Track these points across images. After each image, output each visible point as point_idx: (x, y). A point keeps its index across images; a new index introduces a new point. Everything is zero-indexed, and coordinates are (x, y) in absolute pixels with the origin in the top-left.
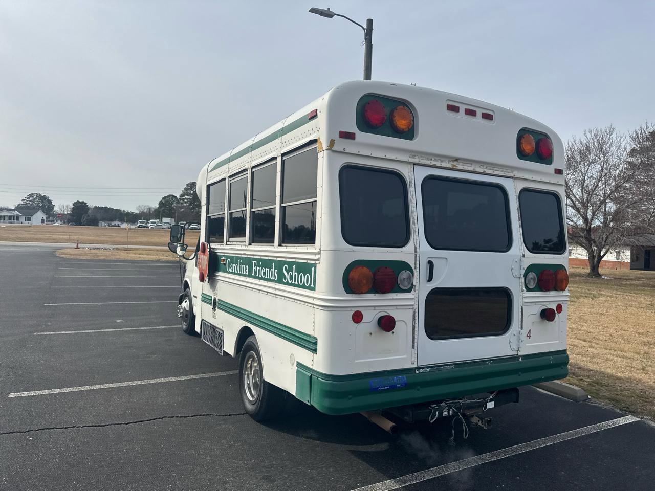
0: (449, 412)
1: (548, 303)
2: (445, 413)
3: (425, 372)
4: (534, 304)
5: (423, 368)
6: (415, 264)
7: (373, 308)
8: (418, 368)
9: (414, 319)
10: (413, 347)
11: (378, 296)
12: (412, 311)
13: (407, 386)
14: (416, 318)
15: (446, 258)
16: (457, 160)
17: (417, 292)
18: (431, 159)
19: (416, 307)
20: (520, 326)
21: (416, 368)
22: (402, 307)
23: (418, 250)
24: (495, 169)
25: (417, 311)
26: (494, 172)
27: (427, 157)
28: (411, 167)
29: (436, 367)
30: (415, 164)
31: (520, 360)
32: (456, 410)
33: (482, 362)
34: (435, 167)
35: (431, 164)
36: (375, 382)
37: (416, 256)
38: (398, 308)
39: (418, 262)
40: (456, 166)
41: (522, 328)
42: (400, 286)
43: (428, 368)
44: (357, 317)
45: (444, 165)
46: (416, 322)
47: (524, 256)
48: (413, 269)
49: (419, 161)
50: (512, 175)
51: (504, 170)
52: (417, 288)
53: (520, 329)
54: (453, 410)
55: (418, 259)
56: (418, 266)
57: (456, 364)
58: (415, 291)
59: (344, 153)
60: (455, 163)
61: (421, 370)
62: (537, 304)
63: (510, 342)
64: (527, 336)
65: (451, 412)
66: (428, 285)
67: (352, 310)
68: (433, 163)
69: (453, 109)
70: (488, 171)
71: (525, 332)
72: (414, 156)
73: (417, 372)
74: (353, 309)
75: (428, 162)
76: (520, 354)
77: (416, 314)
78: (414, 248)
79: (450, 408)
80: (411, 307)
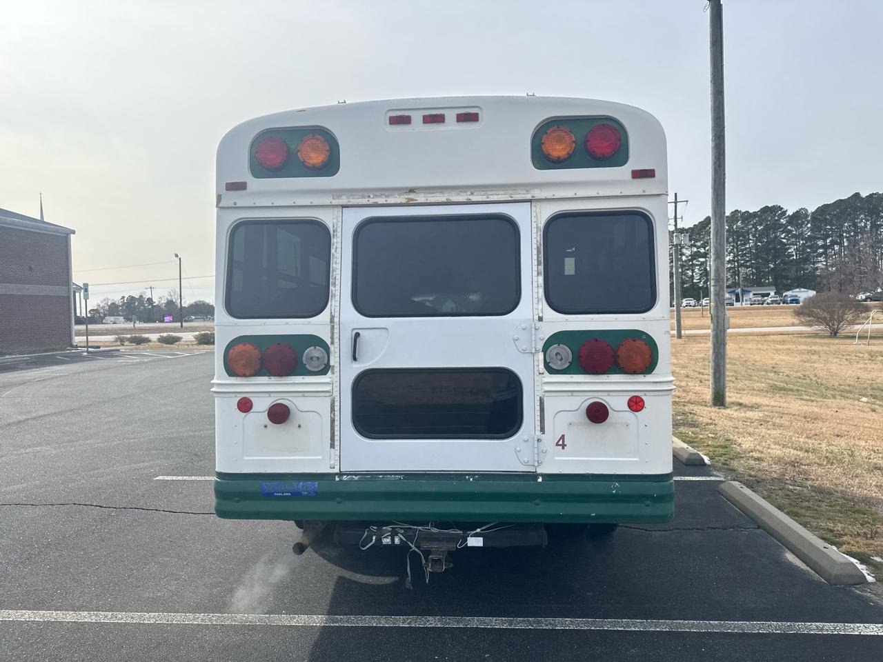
0: (393, 540)
1: (606, 394)
2: (386, 541)
3: (351, 481)
4: (570, 394)
5: (348, 475)
6: (332, 338)
7: (267, 395)
8: (341, 474)
9: (333, 410)
10: (332, 446)
11: (274, 380)
12: (328, 400)
13: (318, 496)
14: (337, 408)
15: (386, 329)
16: (412, 190)
17: (337, 374)
18: (369, 196)
19: (336, 394)
20: (538, 428)
21: (336, 474)
22: (312, 394)
23: (336, 320)
24: (490, 193)
25: (337, 399)
26: (488, 198)
27: (361, 194)
28: (337, 212)
29: (373, 476)
30: (343, 206)
31: (540, 480)
32: (404, 539)
33: (459, 476)
34: (376, 205)
35: (370, 203)
36: (268, 486)
37: (333, 328)
38: (306, 394)
39: (336, 336)
40: (414, 200)
41: (542, 430)
42: (307, 366)
43: (356, 475)
44: (245, 405)
45: (391, 200)
46: (337, 413)
47: (540, 319)
48: (329, 344)
49: (349, 202)
50: (529, 197)
51: (510, 192)
52: (337, 369)
53: (538, 433)
54: (401, 539)
55: (336, 331)
56: (336, 340)
57: (407, 474)
58: (333, 373)
59: (235, 208)
60: (412, 196)
61: (345, 476)
62: (575, 394)
63: (517, 452)
64: (557, 445)
65: (397, 541)
66: (354, 366)
67: (236, 397)
68: (372, 201)
69: (401, 120)
70: (474, 198)
71: (550, 438)
72: (339, 197)
73: (337, 479)
74: (238, 395)
75: (365, 201)
76: (539, 471)
77: (337, 404)
78: (329, 317)
79: (394, 534)
80: (328, 394)
